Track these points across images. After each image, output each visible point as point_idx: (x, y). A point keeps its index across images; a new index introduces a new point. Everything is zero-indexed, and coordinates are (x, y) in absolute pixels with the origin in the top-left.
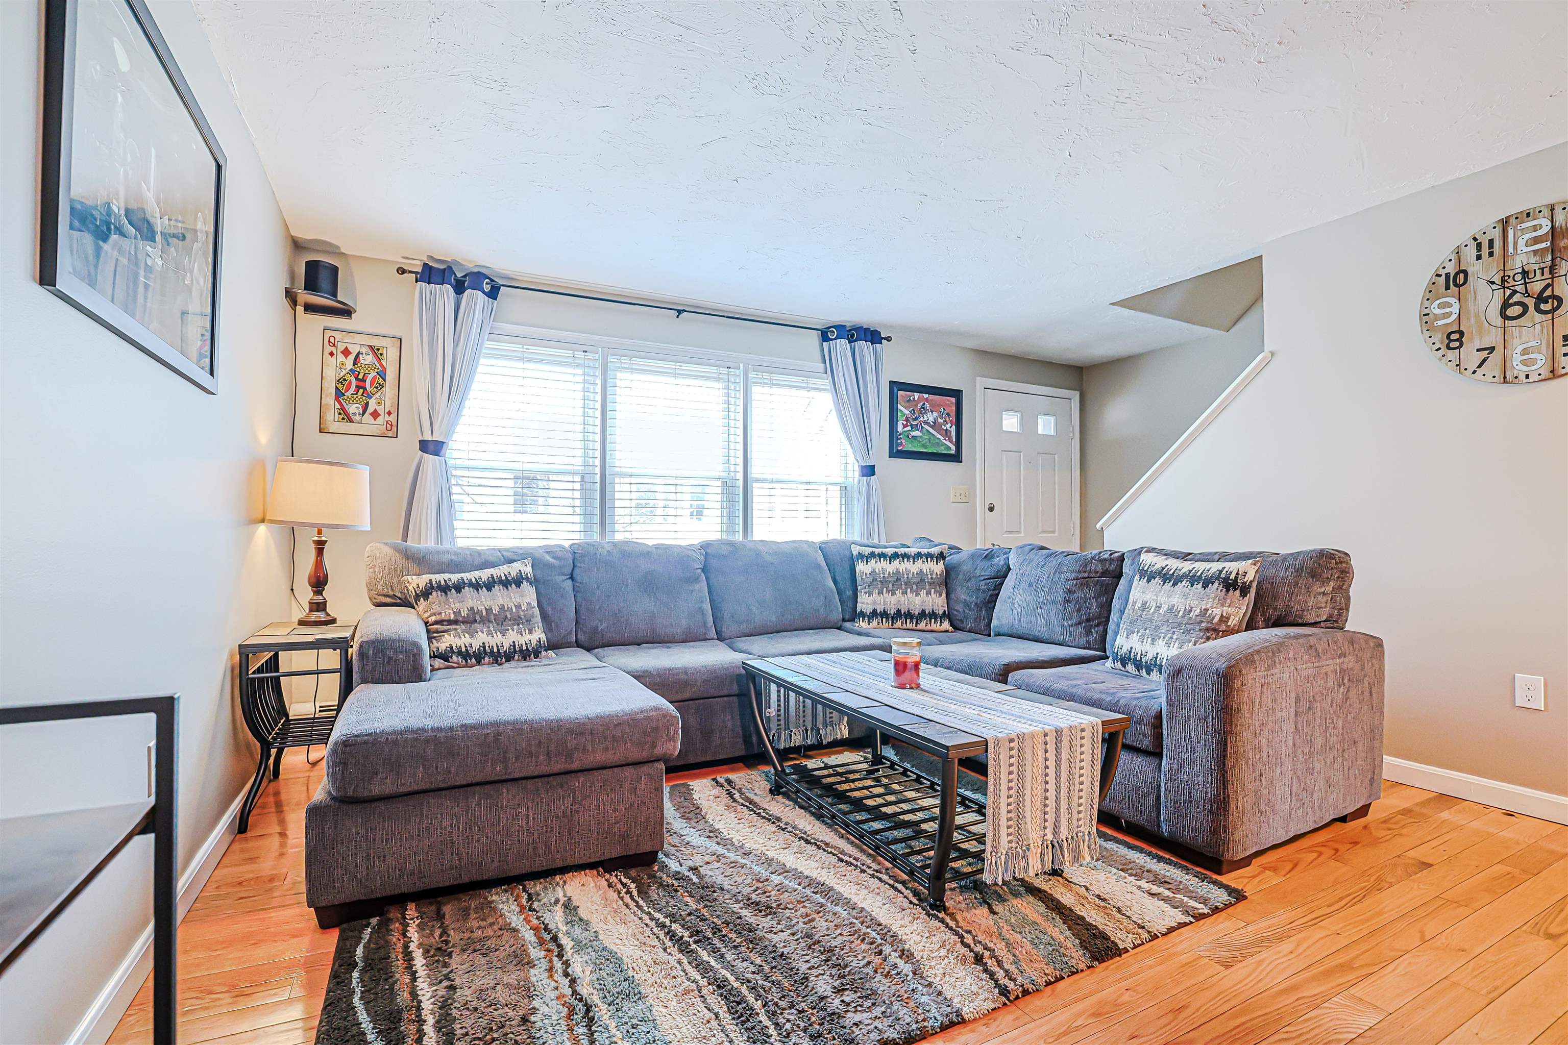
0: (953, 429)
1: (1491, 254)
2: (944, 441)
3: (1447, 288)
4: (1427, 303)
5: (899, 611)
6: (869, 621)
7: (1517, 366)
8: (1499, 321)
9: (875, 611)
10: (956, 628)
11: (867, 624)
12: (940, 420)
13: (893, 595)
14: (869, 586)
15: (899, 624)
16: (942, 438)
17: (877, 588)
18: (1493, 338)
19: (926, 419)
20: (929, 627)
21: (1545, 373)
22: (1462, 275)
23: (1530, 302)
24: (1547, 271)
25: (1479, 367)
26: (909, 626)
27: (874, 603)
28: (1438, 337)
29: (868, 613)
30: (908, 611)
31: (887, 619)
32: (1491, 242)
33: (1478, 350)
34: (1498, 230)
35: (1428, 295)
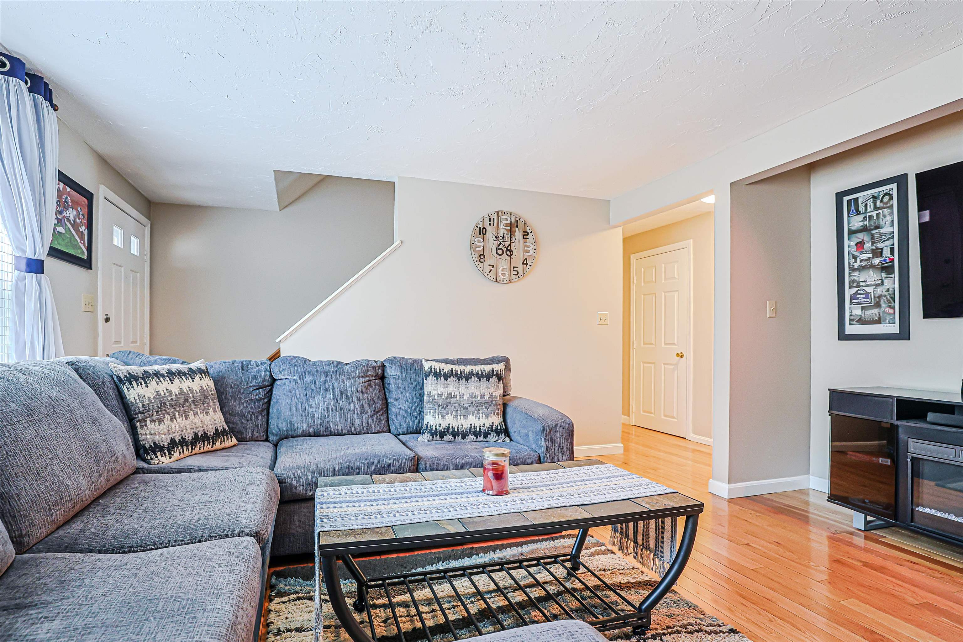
0: (86, 233)
1: (494, 225)
2: (80, 244)
3: (480, 234)
4: (473, 238)
5: (196, 434)
6: (170, 454)
7: (501, 277)
8: (495, 254)
9: (173, 440)
10: (241, 440)
11: (168, 457)
12: (77, 220)
13: (186, 418)
14: (157, 412)
15: (197, 449)
16: (79, 240)
17: (168, 413)
18: (493, 262)
19: (68, 215)
20: (223, 446)
21: (508, 281)
22: (484, 230)
23: (505, 249)
24: (509, 238)
25: (489, 273)
26: (206, 448)
27: (169, 432)
28: (477, 255)
29: (166, 444)
30: (205, 433)
31: (187, 446)
32: (494, 219)
33: (489, 265)
34: (496, 215)
35: (474, 235)
